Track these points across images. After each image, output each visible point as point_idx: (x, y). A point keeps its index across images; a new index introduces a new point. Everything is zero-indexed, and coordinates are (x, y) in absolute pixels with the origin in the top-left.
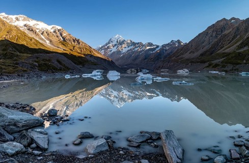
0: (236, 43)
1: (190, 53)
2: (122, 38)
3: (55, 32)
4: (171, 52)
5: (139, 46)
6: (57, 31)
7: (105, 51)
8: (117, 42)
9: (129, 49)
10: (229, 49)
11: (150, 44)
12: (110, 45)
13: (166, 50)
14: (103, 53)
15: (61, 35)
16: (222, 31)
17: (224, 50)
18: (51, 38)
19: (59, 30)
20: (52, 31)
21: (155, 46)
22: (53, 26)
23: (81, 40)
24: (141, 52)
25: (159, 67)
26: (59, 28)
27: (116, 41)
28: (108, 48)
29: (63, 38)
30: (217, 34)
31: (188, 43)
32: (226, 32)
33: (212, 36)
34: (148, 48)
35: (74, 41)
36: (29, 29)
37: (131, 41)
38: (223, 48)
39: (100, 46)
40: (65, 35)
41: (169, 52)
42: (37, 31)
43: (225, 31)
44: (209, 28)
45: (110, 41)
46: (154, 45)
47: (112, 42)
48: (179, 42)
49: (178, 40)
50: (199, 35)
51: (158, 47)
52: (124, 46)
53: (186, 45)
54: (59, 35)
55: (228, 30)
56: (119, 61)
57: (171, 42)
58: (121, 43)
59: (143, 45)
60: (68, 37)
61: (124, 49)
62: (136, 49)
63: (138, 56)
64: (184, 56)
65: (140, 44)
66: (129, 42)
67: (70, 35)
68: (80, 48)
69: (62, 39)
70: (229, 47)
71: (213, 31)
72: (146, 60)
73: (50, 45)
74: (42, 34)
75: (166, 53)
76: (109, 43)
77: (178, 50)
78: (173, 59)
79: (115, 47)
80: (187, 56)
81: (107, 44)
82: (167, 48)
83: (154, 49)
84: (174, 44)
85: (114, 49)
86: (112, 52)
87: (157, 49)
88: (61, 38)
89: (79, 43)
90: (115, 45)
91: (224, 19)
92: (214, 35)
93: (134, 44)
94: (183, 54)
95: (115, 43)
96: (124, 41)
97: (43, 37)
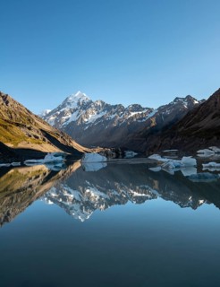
1: (213, 117)
2: (86, 97)
4: (176, 119)
5: (117, 112)
7: (56, 120)
8: (79, 104)
9: (100, 116)
11: (137, 108)
12: (67, 109)
13: (166, 116)
14: (53, 124)
21: (146, 111)
23: (11, 96)
24: (120, 121)
25: (155, 146)
27: (76, 102)
28: (63, 114)
31: (207, 99)
34: (133, 114)
37: (103, 103)
39: (48, 111)
41: (171, 119)
45: (66, 102)
46: (144, 109)
47: (69, 103)
48: (189, 99)
49: (188, 97)
51: (150, 110)
52: (90, 111)
53: (204, 104)
56: (82, 138)
57: (175, 101)
58: (85, 106)
59: (124, 110)
61: (92, 116)
62: (113, 116)
63: (115, 128)
64: (201, 124)
65: (119, 108)
66: (99, 103)
68: (8, 112)
72: (130, 135)
75: (165, 122)
76: (64, 106)
77: (189, 114)
78: (180, 130)
79: (75, 114)
80: (207, 122)
81: (59, 108)
82: (168, 112)
84: (181, 104)
85: (71, 117)
86: (69, 121)
87: (150, 115)
89: (7, 103)
90: (75, 110)
93: (108, 108)
94: (198, 121)
95: (74, 106)
96: (91, 102)
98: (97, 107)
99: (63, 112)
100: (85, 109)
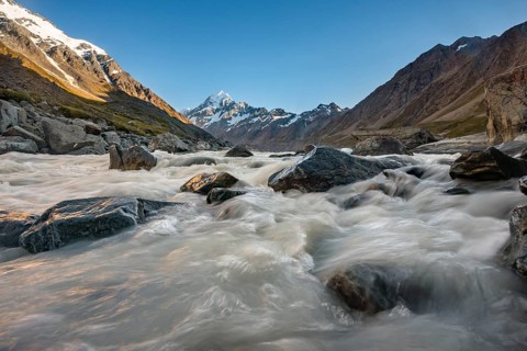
0: (471, 99)
2: (229, 98)
3: (88, 58)
4: (319, 126)
5: (260, 115)
6: (95, 59)
7: (198, 120)
8: (221, 104)
9: (243, 118)
10: (453, 113)
11: (280, 112)
12: (209, 108)
13: (309, 123)
15: (107, 71)
16: (432, 76)
17: (439, 116)
18: (78, 72)
19: (100, 58)
20: (80, 53)
21: (289, 115)
22: (82, 41)
23: (153, 91)
24: (263, 124)
26: (100, 52)
27: (219, 102)
28: (205, 113)
29: (110, 78)
30: (419, 83)
31: (351, 108)
32: (444, 76)
33: (406, 90)
34: (276, 118)
35: (138, 91)
37: (246, 105)
38: (437, 113)
40: (115, 72)
41: (314, 125)
43: (439, 74)
44: (401, 73)
45: (208, 102)
46: (287, 114)
47: (211, 103)
48: (333, 106)
49: (332, 104)
50: (379, 90)
51: (293, 116)
52: (232, 112)
53: (348, 112)
54: (100, 68)
55: (447, 70)
57: (318, 107)
58: (228, 107)
59: (267, 114)
60: (123, 80)
61: (234, 118)
62: (255, 120)
63: (258, 131)
64: (345, 132)
65: (262, 111)
66: (242, 105)
67: (128, 75)
69: (108, 81)
70: (453, 109)
71: (410, 80)
72: (273, 139)
73: (76, 86)
74: (52, 54)
75: (308, 128)
76: (205, 105)
77: (332, 122)
78: (323, 137)
79: (217, 114)
81: (201, 107)
82: (311, 119)
83: (287, 120)
84: (324, 111)
85: (215, 118)
86: (212, 122)
87: (293, 121)
88: (106, 77)
89: (150, 98)
90: (218, 110)
91: (439, 47)
92: (412, 87)
93: (251, 110)
94: (342, 129)
95: (216, 106)
96: (234, 103)
97: (55, 64)
98: (239, 108)
99: (205, 112)
100: (228, 110)
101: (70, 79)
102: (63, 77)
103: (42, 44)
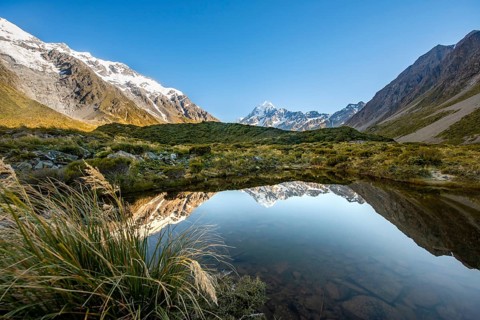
2: (272, 105)
3: (173, 99)
5: (297, 118)
6: (176, 99)
8: (265, 112)
9: (282, 122)
11: (314, 114)
12: (254, 117)
13: (336, 122)
15: (182, 105)
16: (421, 78)
18: (167, 110)
19: (179, 98)
20: (169, 97)
21: (322, 116)
22: (171, 89)
26: (180, 93)
27: (263, 111)
34: (309, 120)
35: (199, 116)
36: (135, 92)
37: (285, 111)
40: (187, 105)
42: (148, 95)
45: (255, 111)
47: (257, 112)
51: (326, 116)
52: (274, 118)
54: (179, 105)
58: (270, 114)
59: (302, 116)
60: (191, 110)
61: (275, 122)
62: (292, 122)
65: (298, 115)
66: (282, 111)
67: (194, 105)
69: (183, 112)
73: (166, 119)
74: (156, 102)
76: (253, 114)
79: (261, 121)
81: (249, 117)
82: (338, 118)
90: (262, 117)
93: (289, 115)
95: (261, 114)
96: (276, 110)
97: (157, 108)
98: (280, 115)
99: (252, 120)
100: (270, 116)
101: (164, 115)
102: (160, 115)
103: (151, 96)
